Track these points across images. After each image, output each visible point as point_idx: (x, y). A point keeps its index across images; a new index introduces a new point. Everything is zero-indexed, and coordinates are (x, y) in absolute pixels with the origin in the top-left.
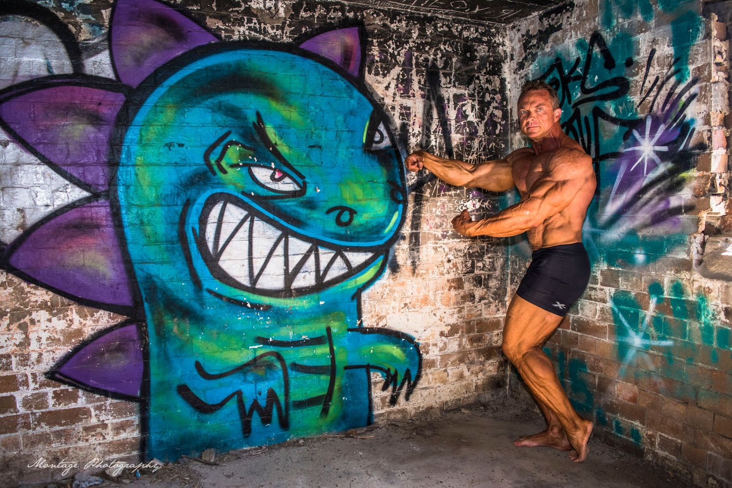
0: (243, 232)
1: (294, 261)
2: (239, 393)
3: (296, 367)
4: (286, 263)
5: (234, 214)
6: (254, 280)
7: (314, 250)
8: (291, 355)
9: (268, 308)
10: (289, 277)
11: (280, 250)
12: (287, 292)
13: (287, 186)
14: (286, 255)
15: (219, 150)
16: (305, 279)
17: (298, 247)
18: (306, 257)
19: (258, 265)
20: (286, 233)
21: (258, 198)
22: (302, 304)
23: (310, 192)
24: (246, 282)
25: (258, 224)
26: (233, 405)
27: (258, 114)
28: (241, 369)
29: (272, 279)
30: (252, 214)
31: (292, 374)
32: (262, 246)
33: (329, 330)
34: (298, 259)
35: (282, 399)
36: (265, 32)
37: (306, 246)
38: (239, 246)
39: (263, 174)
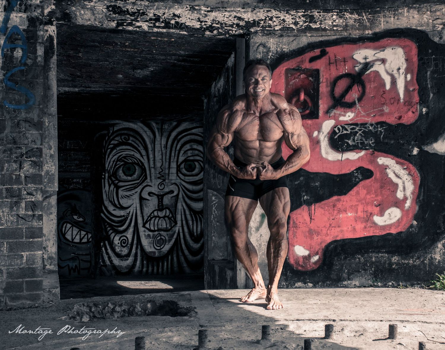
0: (71, 230)
1: (82, 236)
2: (68, 265)
3: (82, 260)
4: (80, 236)
5: (69, 226)
6: (73, 240)
7: (87, 234)
8: (81, 257)
9: (76, 246)
10: (81, 239)
11: (79, 234)
12: (80, 243)
13: (81, 219)
14: (80, 235)
15: (66, 212)
16: (85, 240)
17: (83, 233)
18: (85, 235)
19: (74, 236)
20: (80, 230)
21: (74, 222)
22: (84, 246)
23: (86, 221)
24: (71, 240)
25: (74, 228)
26: (67, 268)
27: (75, 204)
28: (69, 259)
29: (77, 240)
30: (73, 226)
31: (81, 262)
32: (75, 233)
33: (90, 252)
34: (83, 236)
35: (78, 267)
36: (77, 187)
37: (85, 233)
38: (70, 233)
39: (75, 217)
